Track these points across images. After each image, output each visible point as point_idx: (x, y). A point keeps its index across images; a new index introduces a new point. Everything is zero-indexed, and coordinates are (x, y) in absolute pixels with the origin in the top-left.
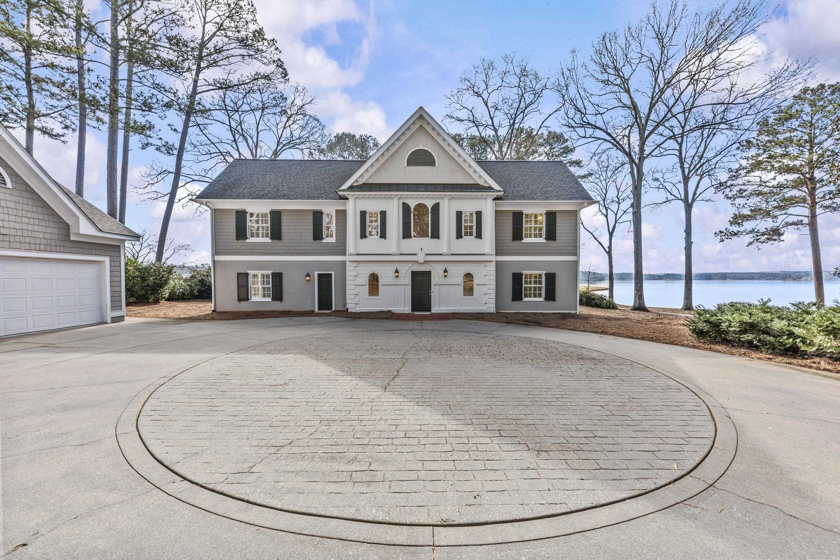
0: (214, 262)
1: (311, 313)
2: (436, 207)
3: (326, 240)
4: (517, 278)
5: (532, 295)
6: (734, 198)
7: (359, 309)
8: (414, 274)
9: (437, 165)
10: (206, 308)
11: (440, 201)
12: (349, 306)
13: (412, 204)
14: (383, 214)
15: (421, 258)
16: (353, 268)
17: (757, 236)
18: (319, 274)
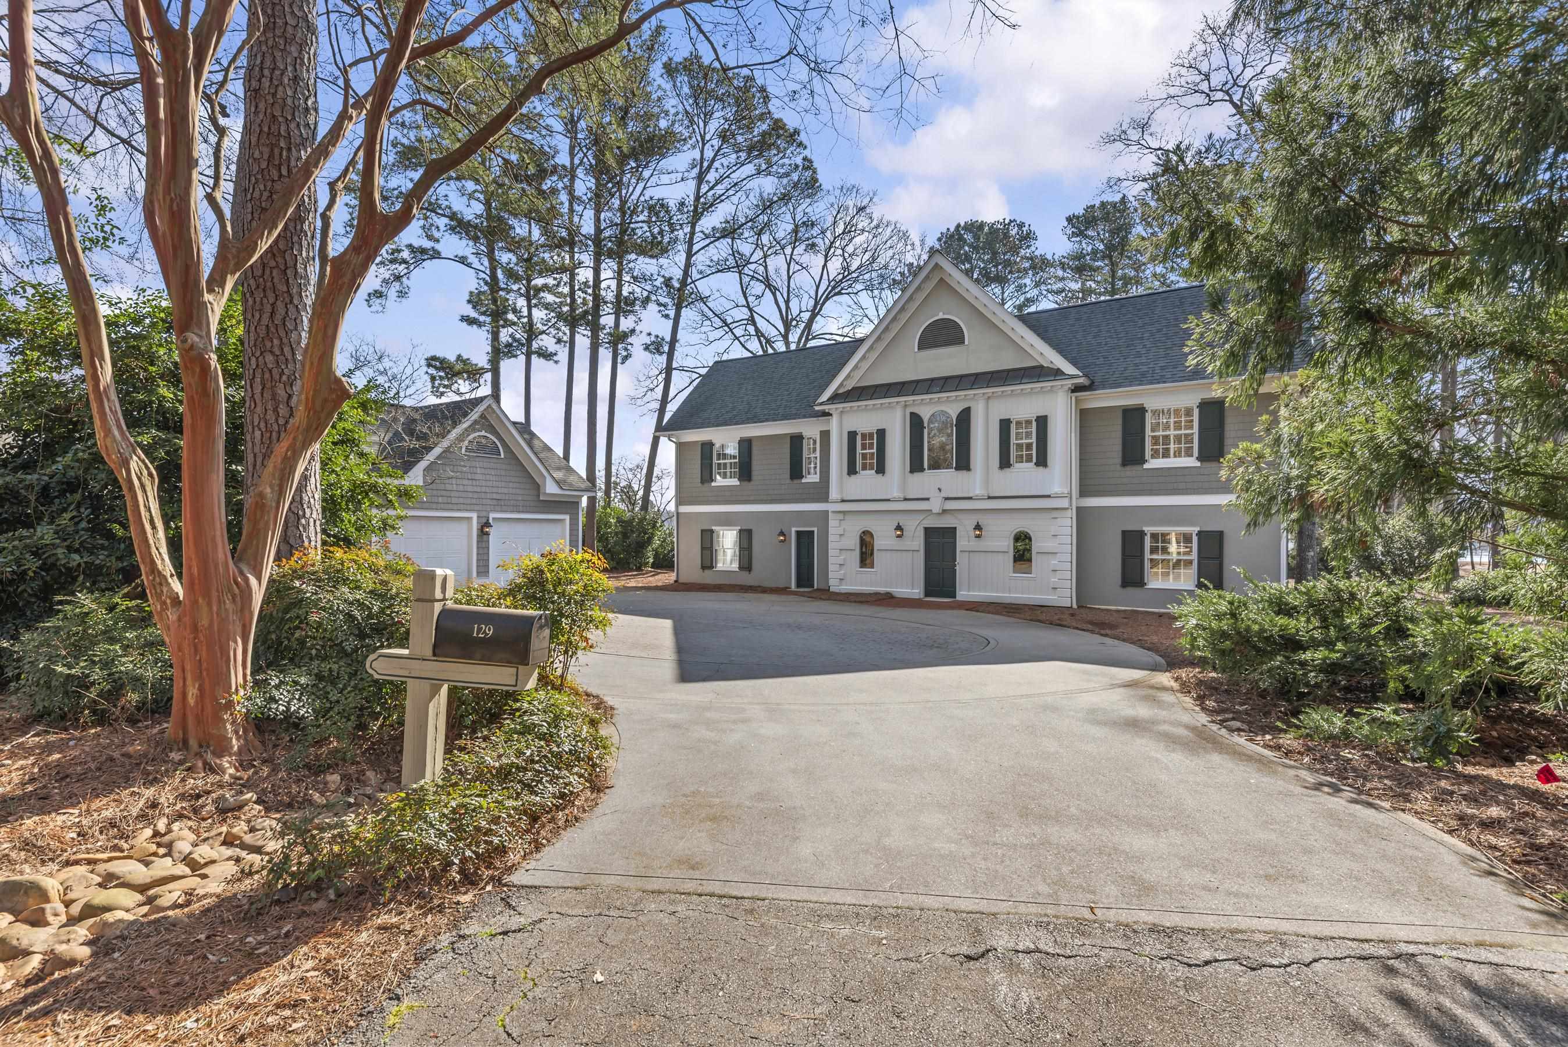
0: (678, 515)
1: (784, 591)
2: (964, 418)
3: (808, 479)
4: (1132, 541)
5: (1171, 576)
7: (845, 588)
8: (928, 531)
9: (967, 343)
10: (667, 578)
11: (971, 406)
12: (831, 582)
13: (927, 414)
14: (881, 434)
15: (937, 505)
16: (839, 524)
18: (796, 532)
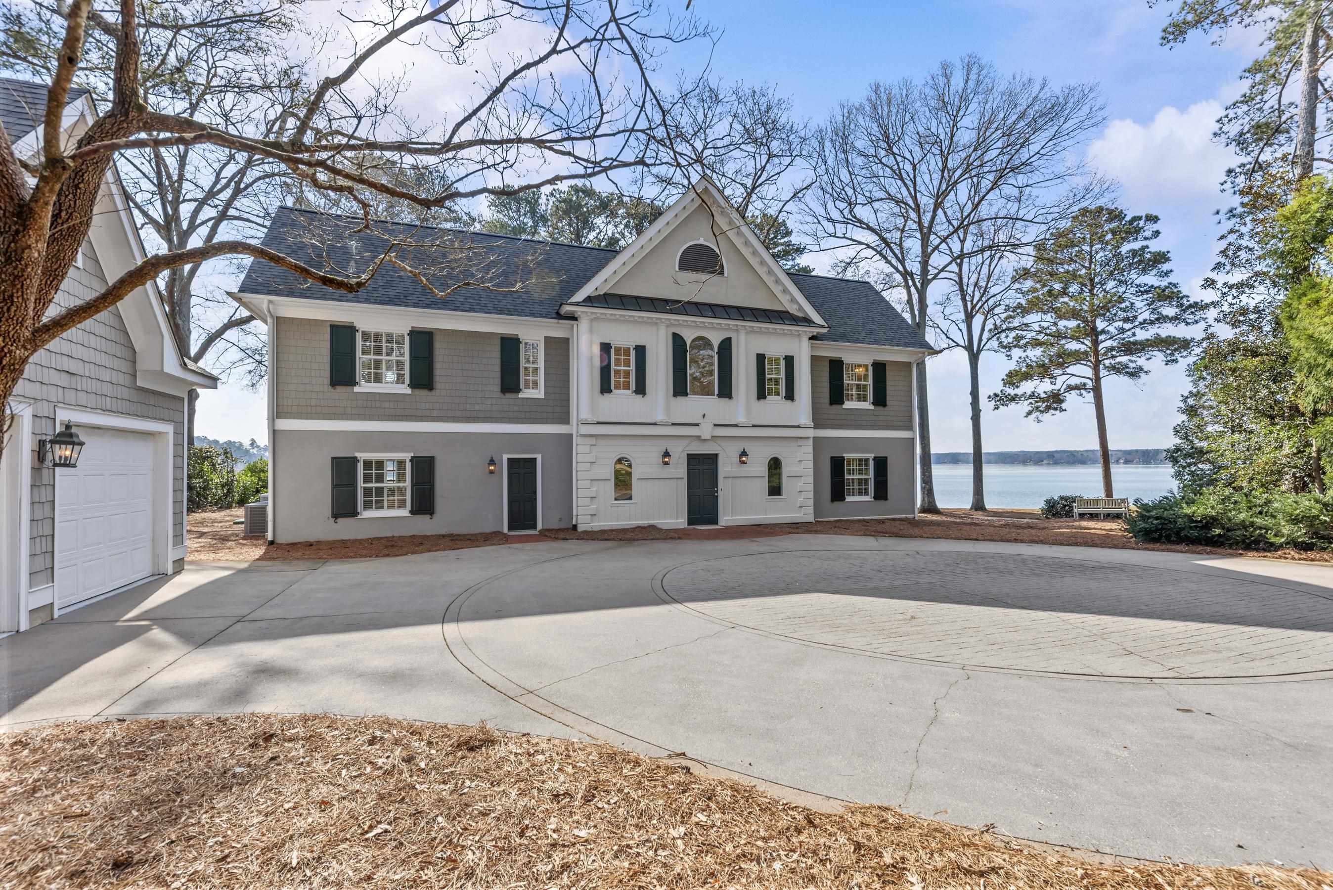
0: (275, 434)
1: (493, 537)
2: (726, 347)
3: (527, 393)
4: (838, 465)
5: (856, 492)
6: (1008, 347)
7: (598, 525)
8: (691, 458)
9: (726, 275)
11: (733, 336)
12: (578, 520)
13: (689, 336)
14: (641, 351)
15: (706, 431)
16: (587, 449)
17: (1037, 402)
18: (509, 459)
